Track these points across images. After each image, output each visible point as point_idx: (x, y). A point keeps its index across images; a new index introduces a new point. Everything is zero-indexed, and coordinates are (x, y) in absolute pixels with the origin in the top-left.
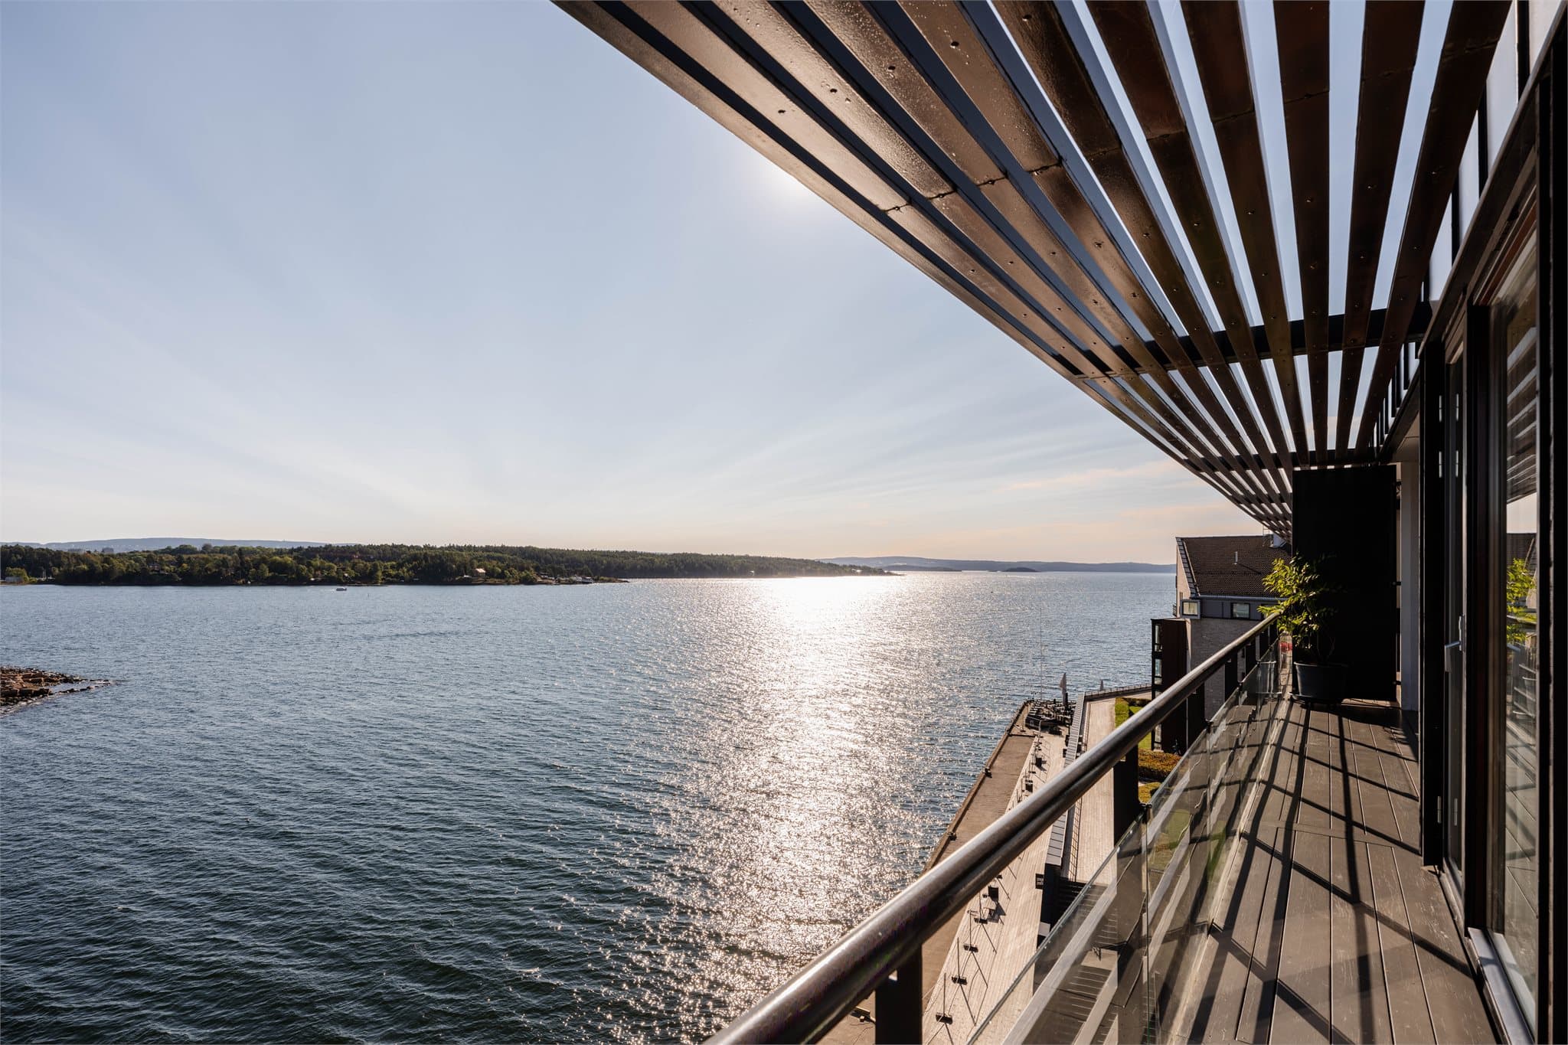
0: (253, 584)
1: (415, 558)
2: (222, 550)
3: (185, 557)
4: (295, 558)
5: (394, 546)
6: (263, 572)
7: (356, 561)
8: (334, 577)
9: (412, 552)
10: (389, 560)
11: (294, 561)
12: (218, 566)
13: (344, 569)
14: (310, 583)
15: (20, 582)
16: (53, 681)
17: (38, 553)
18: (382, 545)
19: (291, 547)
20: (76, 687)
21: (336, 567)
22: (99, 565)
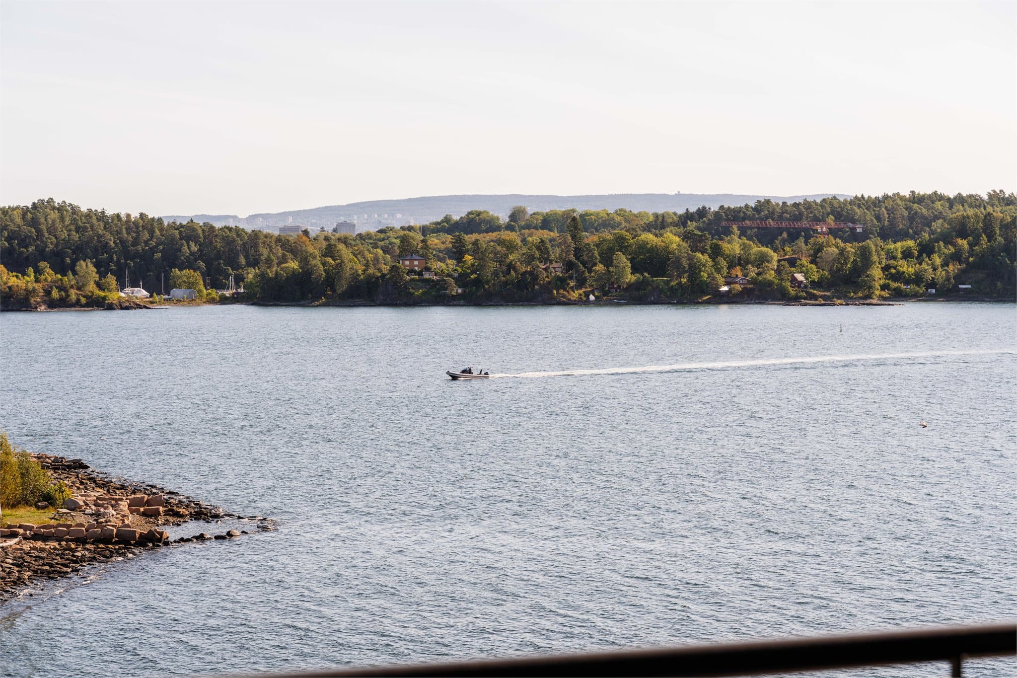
0: (599, 303)
1: (962, 229)
2: (547, 222)
3: (469, 238)
4: (686, 237)
5: (917, 199)
6: (620, 275)
7: (821, 239)
8: (770, 284)
9: (960, 211)
10: (901, 235)
11: (684, 244)
12: (530, 259)
13: (792, 262)
14: (720, 299)
15: (191, 301)
16: (177, 515)
17: (223, 238)
18: (886, 197)
19: (681, 211)
20: (212, 529)
21: (775, 257)
22: (316, 262)
